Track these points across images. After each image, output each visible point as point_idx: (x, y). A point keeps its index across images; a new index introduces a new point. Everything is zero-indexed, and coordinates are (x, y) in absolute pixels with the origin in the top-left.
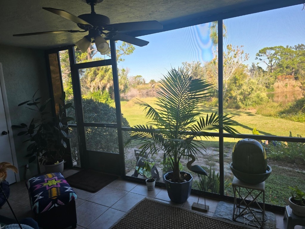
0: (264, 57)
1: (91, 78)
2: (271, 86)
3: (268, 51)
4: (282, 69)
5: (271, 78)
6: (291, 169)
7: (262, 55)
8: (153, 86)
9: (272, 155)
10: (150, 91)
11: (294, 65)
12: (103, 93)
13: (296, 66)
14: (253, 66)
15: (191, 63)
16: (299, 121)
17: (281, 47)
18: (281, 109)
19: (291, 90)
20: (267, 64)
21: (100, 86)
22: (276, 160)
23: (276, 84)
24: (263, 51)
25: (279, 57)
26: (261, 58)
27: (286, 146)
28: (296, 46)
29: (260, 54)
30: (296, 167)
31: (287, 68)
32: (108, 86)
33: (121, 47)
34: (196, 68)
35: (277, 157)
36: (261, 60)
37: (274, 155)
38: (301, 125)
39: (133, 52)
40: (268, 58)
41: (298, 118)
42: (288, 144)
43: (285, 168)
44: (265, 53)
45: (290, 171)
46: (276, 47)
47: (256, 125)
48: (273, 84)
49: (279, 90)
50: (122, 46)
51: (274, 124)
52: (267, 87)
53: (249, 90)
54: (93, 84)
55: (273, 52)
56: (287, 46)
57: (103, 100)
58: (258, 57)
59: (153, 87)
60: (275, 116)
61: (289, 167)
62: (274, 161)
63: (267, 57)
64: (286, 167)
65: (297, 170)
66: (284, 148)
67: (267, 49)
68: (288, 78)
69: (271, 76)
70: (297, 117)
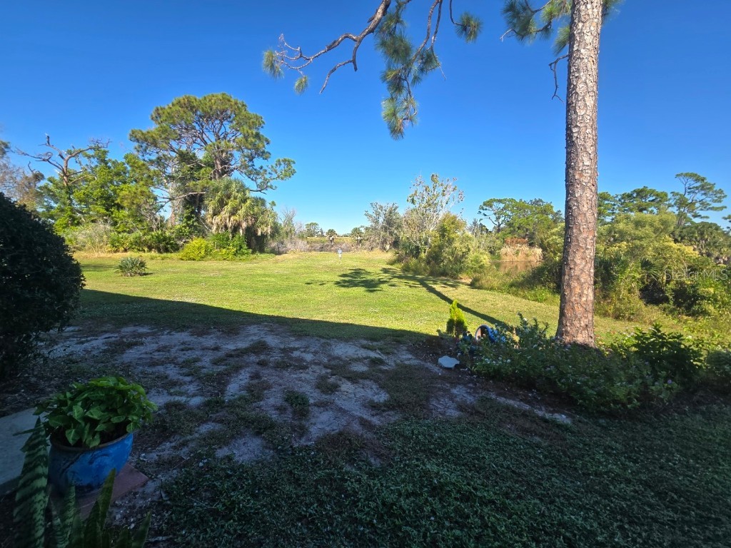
0: (489, 212)
1: (214, 210)
2: (497, 251)
3: (495, 203)
4: (512, 229)
5: (497, 240)
6: (527, 407)
7: (487, 208)
8: (331, 239)
9: (484, 365)
10: (327, 246)
11: (529, 225)
12: (233, 237)
13: (531, 228)
14: (475, 223)
15: (383, 205)
16: (536, 300)
17: (512, 200)
18: (509, 280)
19: (523, 260)
20: (494, 221)
21: (229, 225)
22: (493, 378)
23: (503, 250)
24: (489, 204)
25: (510, 213)
26: (485, 212)
27: (516, 343)
28: (531, 201)
29: (485, 207)
30: (538, 401)
31: (519, 228)
32: (244, 225)
33: (272, 167)
34: (391, 213)
35: (494, 371)
36: (485, 215)
37: (488, 366)
38: (540, 307)
39: (292, 176)
40: (495, 214)
41: (535, 296)
42: (520, 341)
43: (511, 402)
44: (491, 207)
45: (525, 415)
46: (505, 200)
47: (466, 301)
48: (500, 249)
49: (507, 259)
50: (274, 166)
51: (497, 302)
52: (491, 252)
53: (464, 250)
54: (217, 219)
55: (502, 206)
56: (521, 200)
57: (231, 247)
58: (481, 211)
59: (331, 241)
60: (500, 289)
61: (521, 400)
62: (487, 380)
63: (493, 212)
64: (514, 400)
65: (540, 409)
66: (511, 350)
67: (495, 200)
68: (519, 243)
69: (498, 238)
70: (533, 292)
